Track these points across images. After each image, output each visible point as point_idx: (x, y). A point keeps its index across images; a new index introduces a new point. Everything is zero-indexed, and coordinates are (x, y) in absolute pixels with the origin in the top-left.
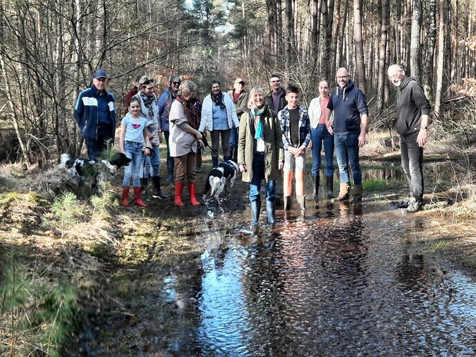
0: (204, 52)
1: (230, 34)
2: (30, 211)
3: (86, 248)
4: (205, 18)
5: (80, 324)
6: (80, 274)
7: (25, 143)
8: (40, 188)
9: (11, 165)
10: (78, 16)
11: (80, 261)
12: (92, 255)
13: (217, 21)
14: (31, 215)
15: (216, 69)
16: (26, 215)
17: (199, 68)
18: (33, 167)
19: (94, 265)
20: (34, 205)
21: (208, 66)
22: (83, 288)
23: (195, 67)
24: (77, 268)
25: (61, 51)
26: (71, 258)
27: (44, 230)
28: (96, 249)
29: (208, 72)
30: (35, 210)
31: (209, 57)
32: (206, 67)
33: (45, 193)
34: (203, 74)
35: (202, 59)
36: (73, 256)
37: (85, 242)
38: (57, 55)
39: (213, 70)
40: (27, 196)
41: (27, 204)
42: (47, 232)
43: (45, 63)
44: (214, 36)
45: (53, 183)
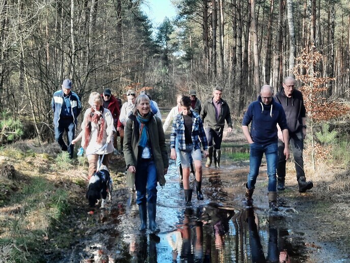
0: (163, 71)
1: (183, 58)
2: (44, 162)
3: (73, 181)
4: (165, 47)
5: (69, 211)
6: (70, 192)
7: (39, 129)
8: (49, 151)
9: (32, 140)
10: (73, 51)
11: (70, 187)
12: (77, 184)
13: (174, 48)
14: (44, 164)
15: (171, 82)
16: (42, 164)
17: (159, 82)
18: (45, 143)
19: (78, 189)
20: (46, 159)
21: (166, 81)
22: (72, 198)
23: (156, 81)
24: (68, 190)
25: (63, 71)
26: (66, 185)
27: (52, 171)
28: (79, 182)
29: (165, 85)
30: (46, 162)
31: (167, 74)
32: (164, 81)
33: (52, 155)
34: (162, 86)
35: (161, 75)
36: (67, 184)
37: (73, 178)
38: (60, 74)
39: (169, 84)
40: (42, 155)
41: (42, 159)
42: (53, 173)
43: (53, 80)
44: (171, 59)
45: (56, 149)
